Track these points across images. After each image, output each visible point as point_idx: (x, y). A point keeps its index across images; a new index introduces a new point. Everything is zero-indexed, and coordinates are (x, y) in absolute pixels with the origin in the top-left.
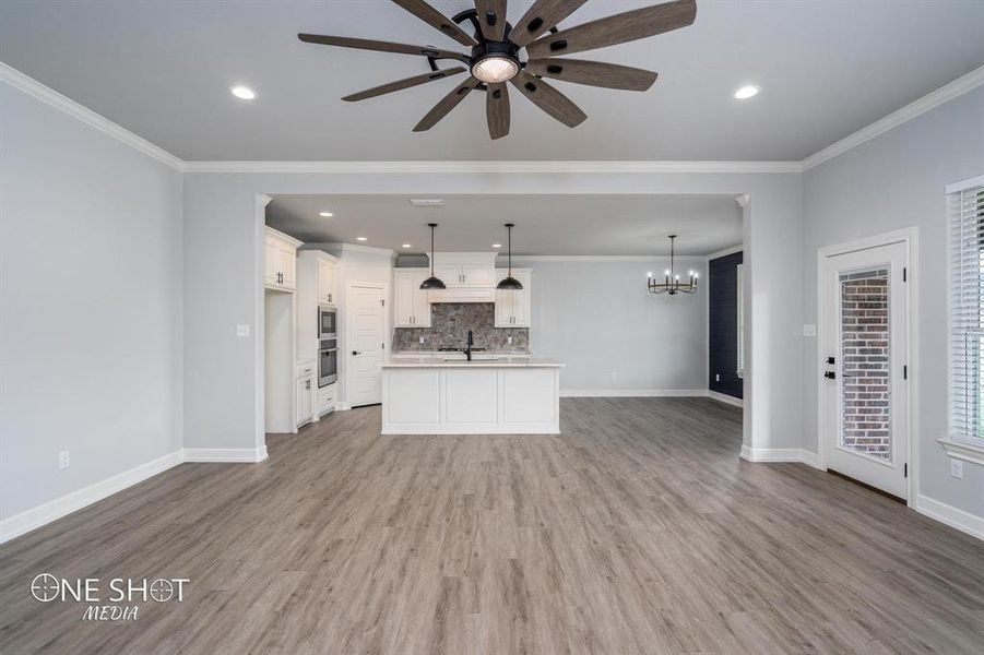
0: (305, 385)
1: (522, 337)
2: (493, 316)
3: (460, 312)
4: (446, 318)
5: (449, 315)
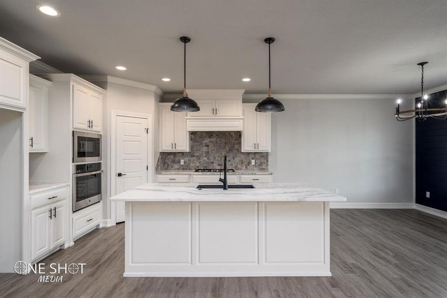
0: (48, 214)
1: (263, 160)
2: (240, 144)
3: (212, 140)
4: (201, 144)
5: (204, 142)
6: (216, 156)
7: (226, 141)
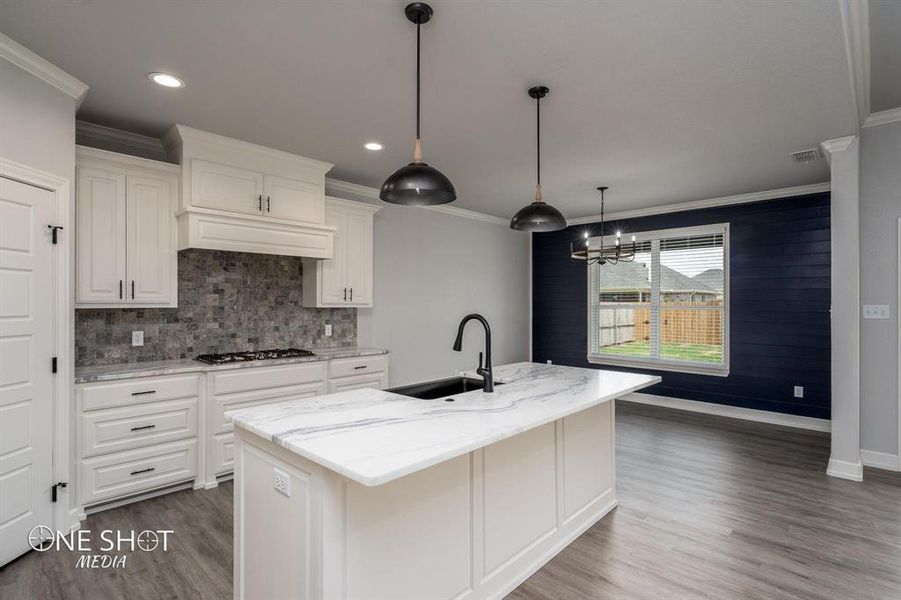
1: (347, 324)
4: (202, 286)
5: (209, 280)
6: (244, 317)
7: (269, 281)
